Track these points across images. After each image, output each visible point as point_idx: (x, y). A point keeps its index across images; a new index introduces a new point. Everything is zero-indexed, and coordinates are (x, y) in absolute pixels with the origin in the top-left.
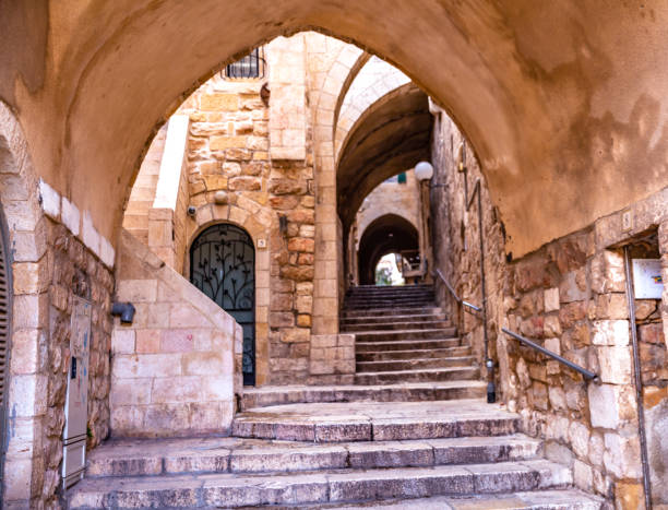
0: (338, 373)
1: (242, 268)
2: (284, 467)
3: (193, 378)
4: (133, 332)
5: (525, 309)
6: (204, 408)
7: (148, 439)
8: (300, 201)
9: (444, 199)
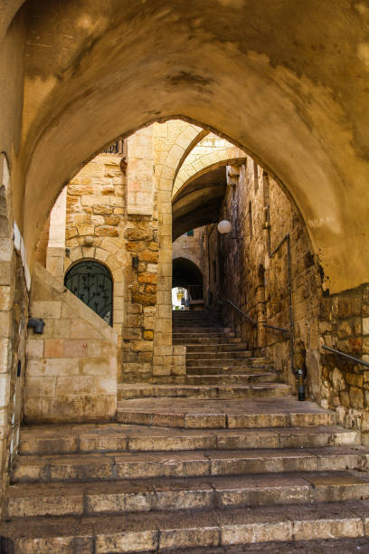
0: (173, 375)
1: (102, 294)
2: (169, 448)
3: (87, 377)
4: (42, 342)
5: (342, 332)
6: (95, 400)
7: (53, 423)
8: (148, 245)
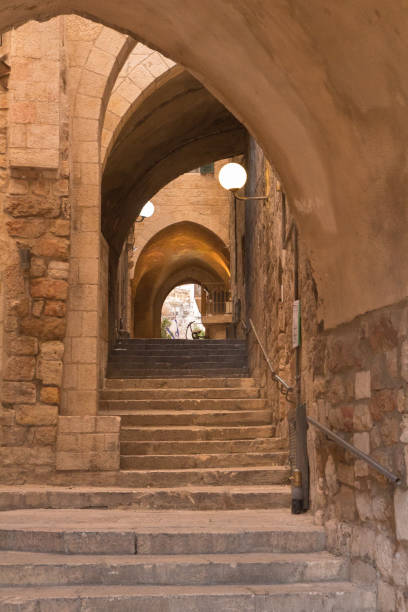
0: (95, 469)
5: (335, 393)
8: (49, 226)
9: (262, 216)
